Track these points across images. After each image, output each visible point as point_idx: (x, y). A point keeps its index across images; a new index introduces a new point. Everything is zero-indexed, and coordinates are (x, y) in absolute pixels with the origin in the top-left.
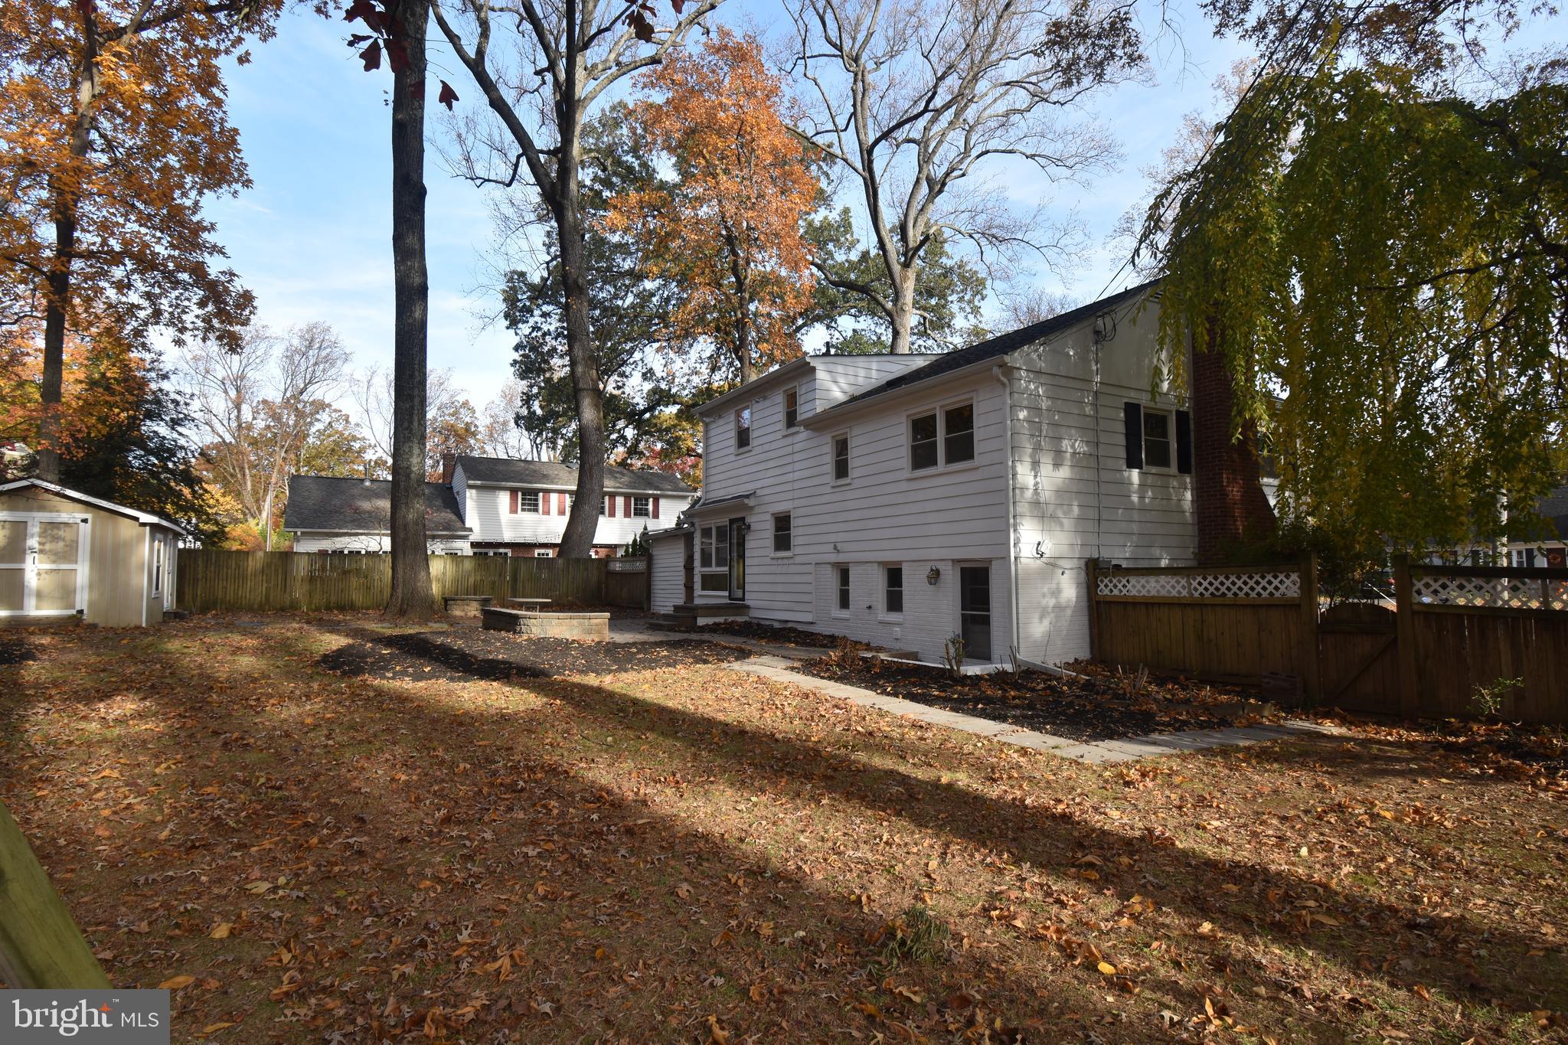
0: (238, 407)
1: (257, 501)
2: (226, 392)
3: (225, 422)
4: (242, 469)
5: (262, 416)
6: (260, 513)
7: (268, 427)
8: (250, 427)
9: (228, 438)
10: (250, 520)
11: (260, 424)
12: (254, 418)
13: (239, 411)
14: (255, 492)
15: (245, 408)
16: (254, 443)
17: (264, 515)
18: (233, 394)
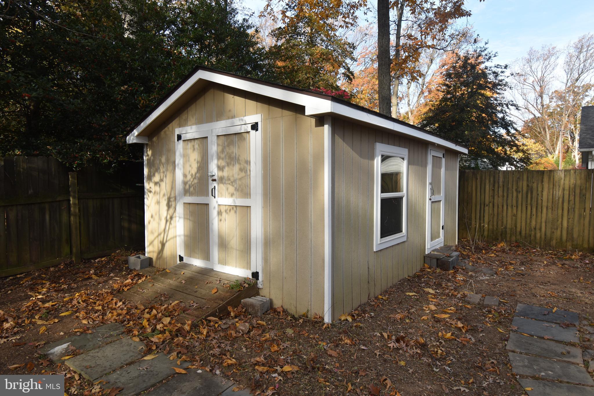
0: (541, 96)
1: (553, 145)
2: (535, 90)
3: (535, 106)
4: (544, 129)
5: (555, 100)
6: (554, 151)
7: (558, 106)
8: (548, 107)
9: (538, 115)
10: (549, 155)
11: (553, 104)
12: (551, 102)
13: (542, 98)
14: (552, 140)
15: (545, 97)
16: (551, 115)
17: (557, 152)
18: (538, 88)
